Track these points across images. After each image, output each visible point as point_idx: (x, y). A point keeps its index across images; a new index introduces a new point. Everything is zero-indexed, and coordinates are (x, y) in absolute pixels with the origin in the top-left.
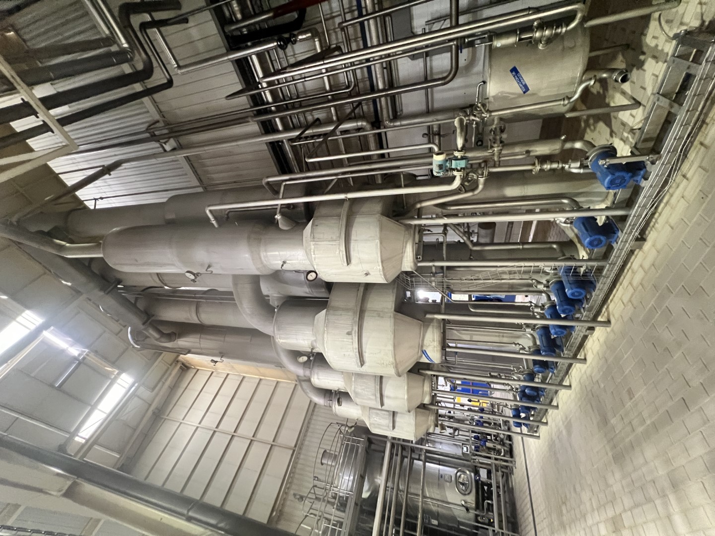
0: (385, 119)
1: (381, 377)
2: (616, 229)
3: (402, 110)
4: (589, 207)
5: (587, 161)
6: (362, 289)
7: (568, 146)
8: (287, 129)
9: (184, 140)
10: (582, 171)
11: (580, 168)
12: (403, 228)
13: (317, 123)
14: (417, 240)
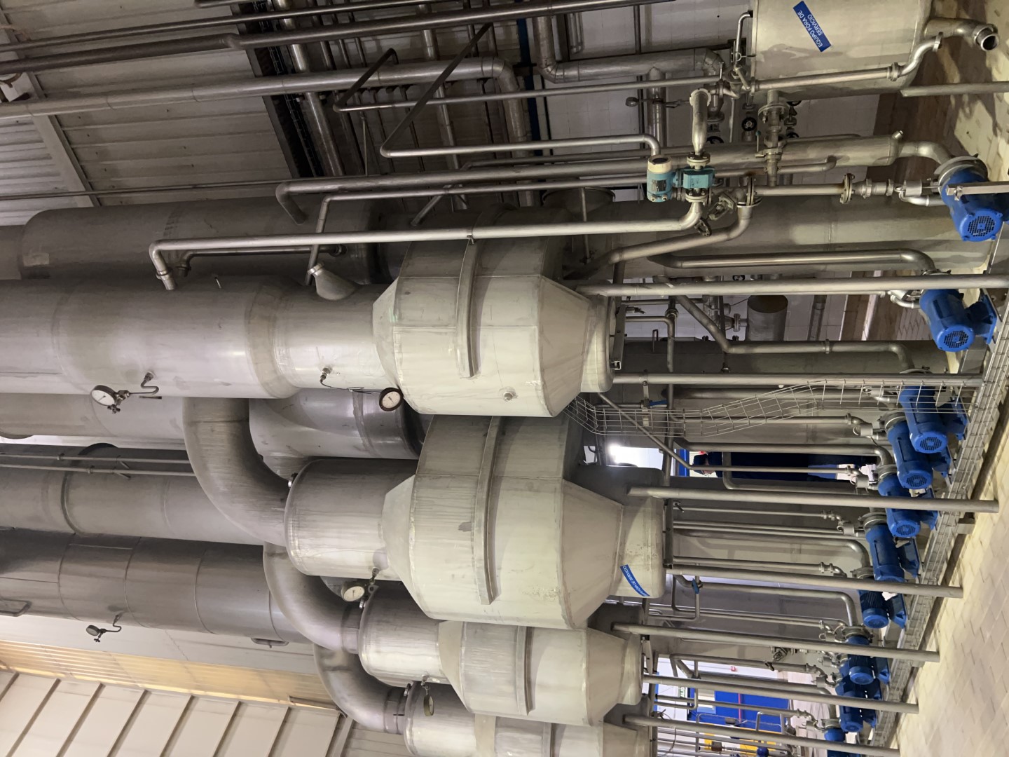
0: (544, 61)
1: (529, 631)
2: (992, 314)
3: (582, 43)
4: (949, 272)
5: (936, 183)
6: (493, 432)
7: (907, 150)
8: (316, 68)
9: (52, 77)
10: (927, 202)
11: (923, 196)
12: (585, 304)
13: (390, 59)
14: (613, 331)
